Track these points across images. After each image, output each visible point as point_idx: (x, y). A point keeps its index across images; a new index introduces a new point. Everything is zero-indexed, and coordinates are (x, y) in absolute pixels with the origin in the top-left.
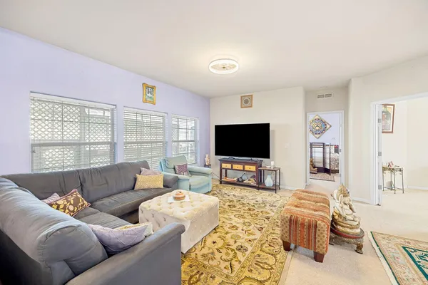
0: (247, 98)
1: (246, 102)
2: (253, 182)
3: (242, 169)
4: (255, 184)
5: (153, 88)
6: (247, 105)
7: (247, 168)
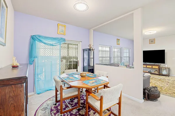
0: (152, 40)
1: (152, 41)
2: (156, 73)
3: (151, 67)
4: (158, 73)
5: (119, 40)
6: (153, 43)
7: (154, 67)
